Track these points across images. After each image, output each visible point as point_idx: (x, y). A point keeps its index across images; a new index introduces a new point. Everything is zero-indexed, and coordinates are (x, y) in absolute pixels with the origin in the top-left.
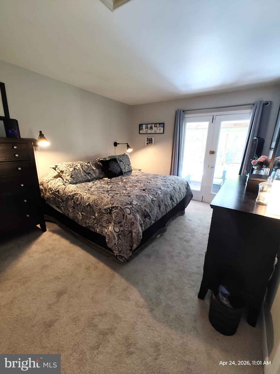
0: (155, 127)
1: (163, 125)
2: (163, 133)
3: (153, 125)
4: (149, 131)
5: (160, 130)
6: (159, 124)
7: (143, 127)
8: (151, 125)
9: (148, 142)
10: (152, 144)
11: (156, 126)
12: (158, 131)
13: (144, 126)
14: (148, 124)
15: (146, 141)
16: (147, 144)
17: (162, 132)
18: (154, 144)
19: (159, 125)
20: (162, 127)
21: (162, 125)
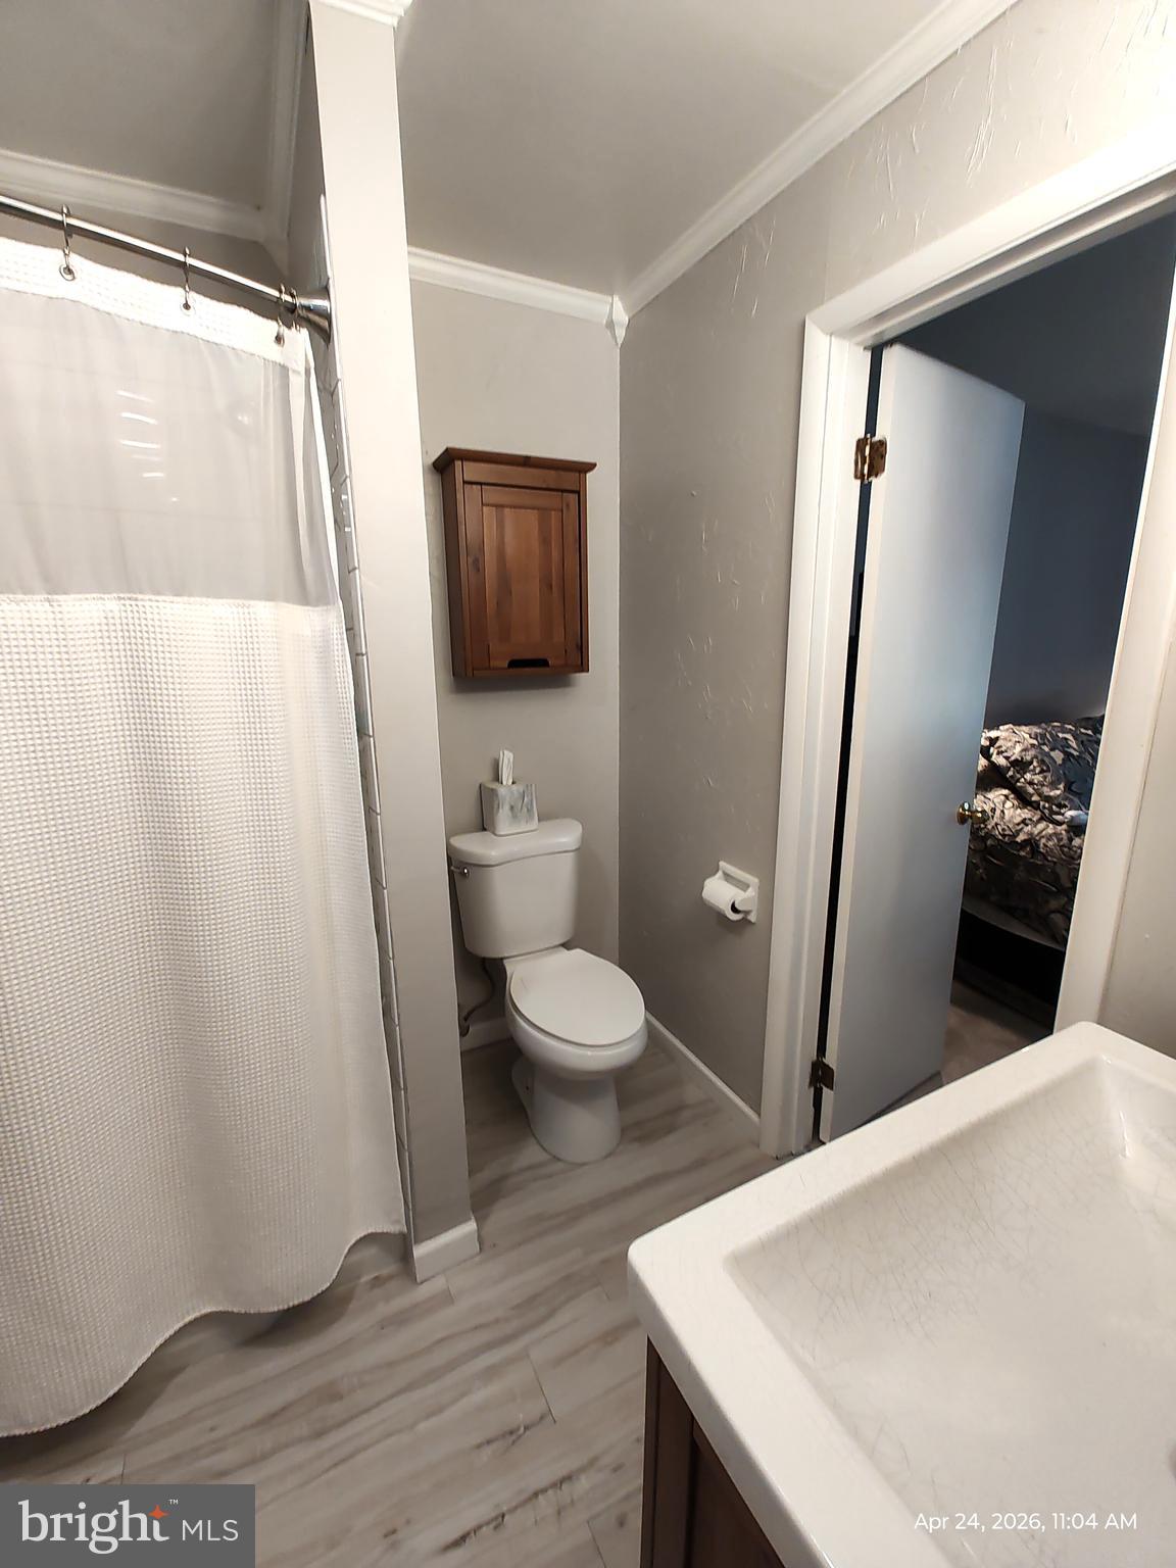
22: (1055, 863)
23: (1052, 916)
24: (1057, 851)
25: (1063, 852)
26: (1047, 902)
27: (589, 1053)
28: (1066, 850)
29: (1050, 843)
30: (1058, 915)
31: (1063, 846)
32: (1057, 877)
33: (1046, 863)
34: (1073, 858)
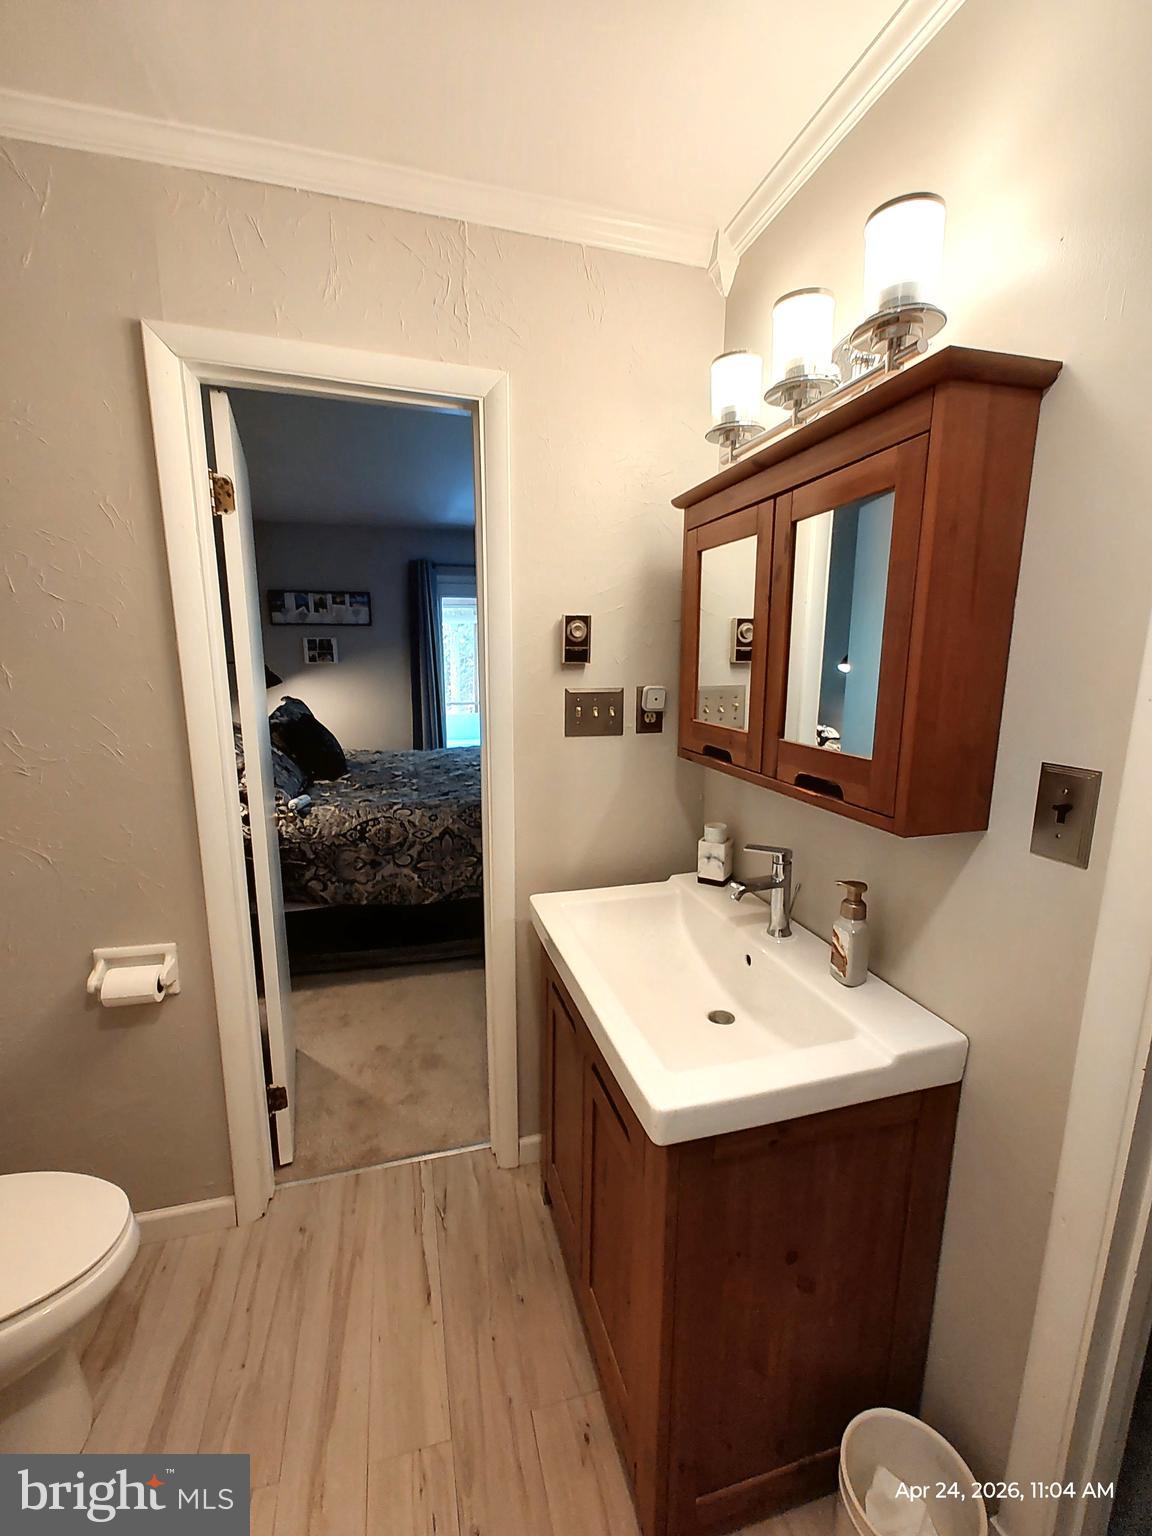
0: (334, 602)
1: (366, 599)
2: (370, 624)
3: (330, 596)
4: (313, 617)
5: (356, 613)
6: (353, 595)
7: (283, 601)
8: (318, 597)
9: (316, 653)
10: (333, 661)
11: (338, 600)
12: (350, 618)
13: (290, 600)
14: (307, 592)
15: (306, 650)
16: (312, 659)
17: (363, 618)
18: (339, 660)
19: (350, 597)
20: (363, 603)
21: (363, 597)
22: (299, 843)
23: (310, 884)
24: (297, 833)
25: (301, 833)
26: (303, 875)
27: (103, 1269)
28: (303, 830)
29: (289, 830)
30: (314, 882)
31: (300, 828)
32: (303, 853)
33: (292, 845)
34: (309, 835)
